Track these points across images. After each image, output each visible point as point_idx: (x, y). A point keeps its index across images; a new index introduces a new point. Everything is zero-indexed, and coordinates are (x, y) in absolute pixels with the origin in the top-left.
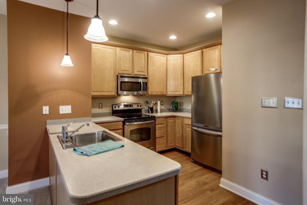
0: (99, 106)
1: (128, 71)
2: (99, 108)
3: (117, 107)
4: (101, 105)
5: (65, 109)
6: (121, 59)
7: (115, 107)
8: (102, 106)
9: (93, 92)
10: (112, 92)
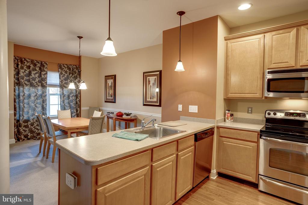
0: (248, 110)
1: (288, 62)
2: (248, 112)
3: (272, 113)
4: (250, 109)
5: (193, 109)
6: (272, 47)
7: (269, 114)
8: (251, 111)
9: (231, 93)
10: (256, 94)
